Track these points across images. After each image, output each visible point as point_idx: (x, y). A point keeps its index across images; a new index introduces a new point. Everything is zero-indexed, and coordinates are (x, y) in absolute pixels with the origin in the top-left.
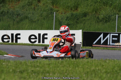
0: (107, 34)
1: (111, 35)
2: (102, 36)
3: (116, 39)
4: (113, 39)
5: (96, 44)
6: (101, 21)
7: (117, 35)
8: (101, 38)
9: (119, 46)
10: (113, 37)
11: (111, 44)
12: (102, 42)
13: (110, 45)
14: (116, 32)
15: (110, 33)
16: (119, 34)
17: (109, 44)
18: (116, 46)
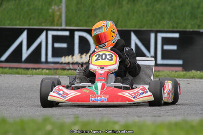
0: (40, 31)
1: (51, 33)
2: (24, 37)
3: (64, 45)
4: (57, 45)
5: (7, 60)
7: (67, 33)
8: (21, 44)
9: (73, 64)
10: (56, 39)
11: (50, 59)
12: (25, 54)
13: (47, 62)
14: (63, 27)
15: (47, 30)
16: (72, 32)
17: (43, 59)
18: (65, 65)
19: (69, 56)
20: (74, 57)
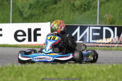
0: (86, 27)
1: (91, 28)
2: (78, 30)
3: (98, 34)
6: (78, 9)
7: (99, 28)
9: (102, 43)
11: (91, 41)
12: (79, 38)
13: (89, 42)
14: (98, 25)
15: (90, 26)
16: (102, 27)
18: (99, 44)
19: (100, 39)
20: (103, 40)
